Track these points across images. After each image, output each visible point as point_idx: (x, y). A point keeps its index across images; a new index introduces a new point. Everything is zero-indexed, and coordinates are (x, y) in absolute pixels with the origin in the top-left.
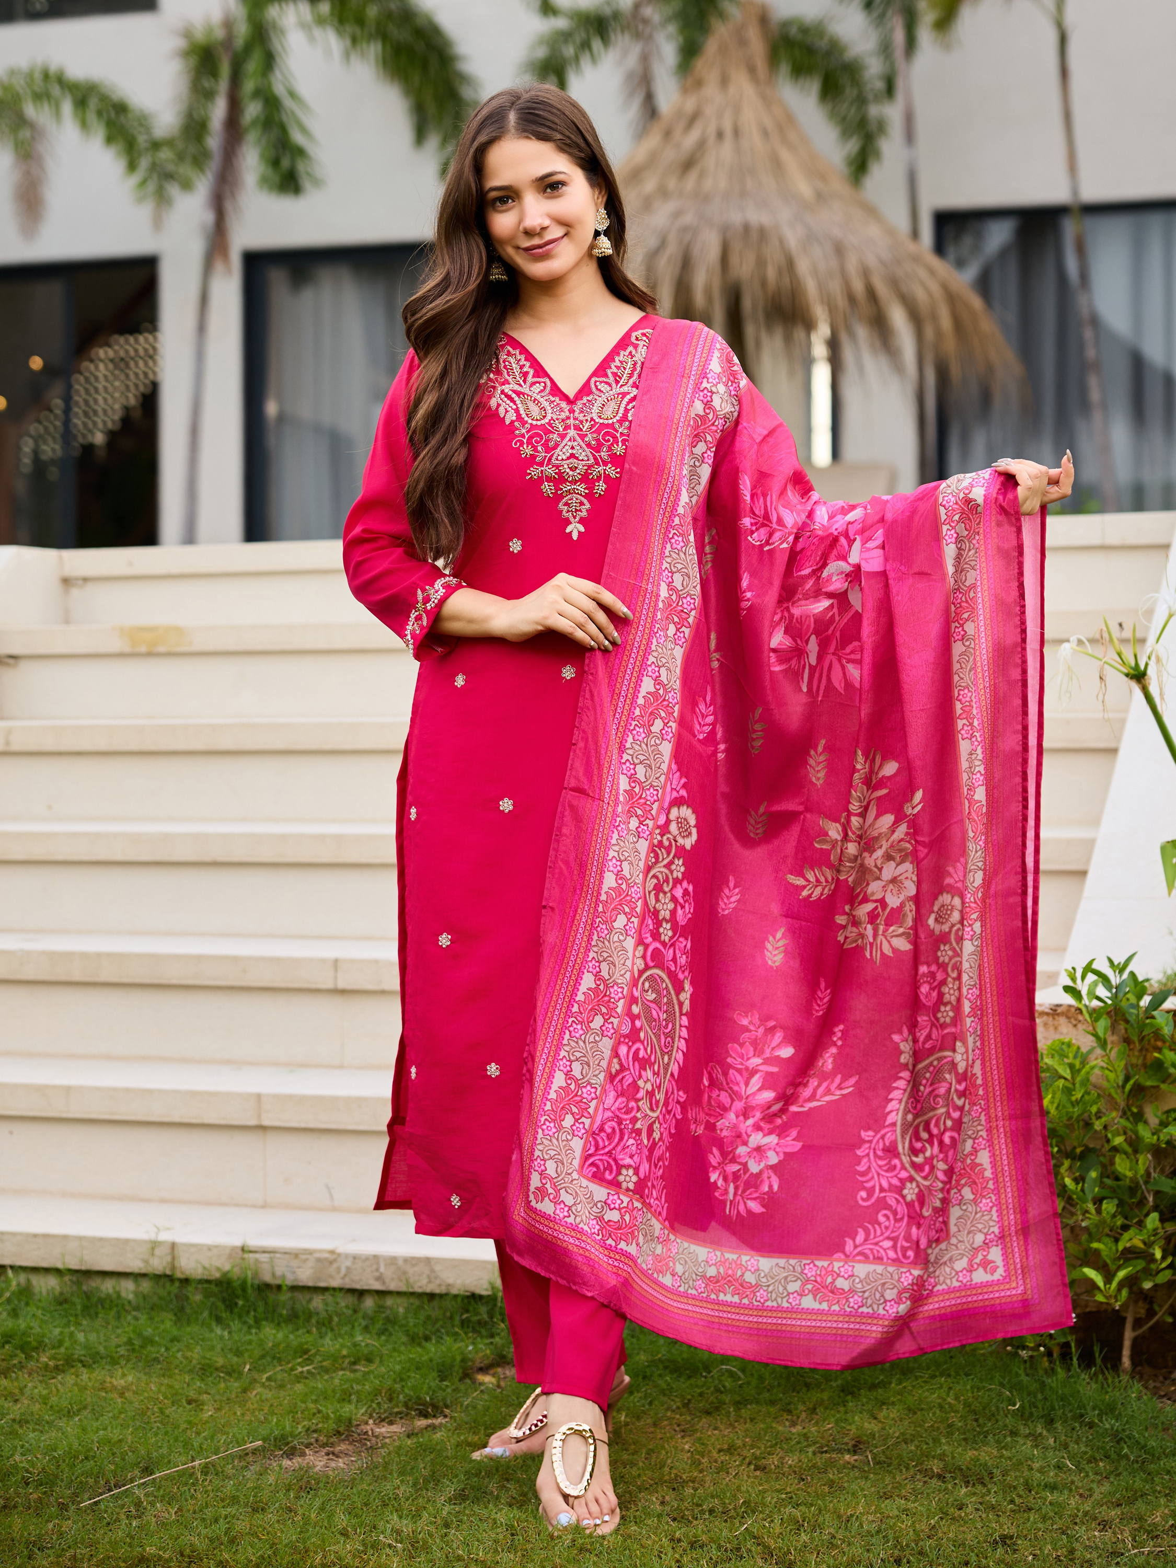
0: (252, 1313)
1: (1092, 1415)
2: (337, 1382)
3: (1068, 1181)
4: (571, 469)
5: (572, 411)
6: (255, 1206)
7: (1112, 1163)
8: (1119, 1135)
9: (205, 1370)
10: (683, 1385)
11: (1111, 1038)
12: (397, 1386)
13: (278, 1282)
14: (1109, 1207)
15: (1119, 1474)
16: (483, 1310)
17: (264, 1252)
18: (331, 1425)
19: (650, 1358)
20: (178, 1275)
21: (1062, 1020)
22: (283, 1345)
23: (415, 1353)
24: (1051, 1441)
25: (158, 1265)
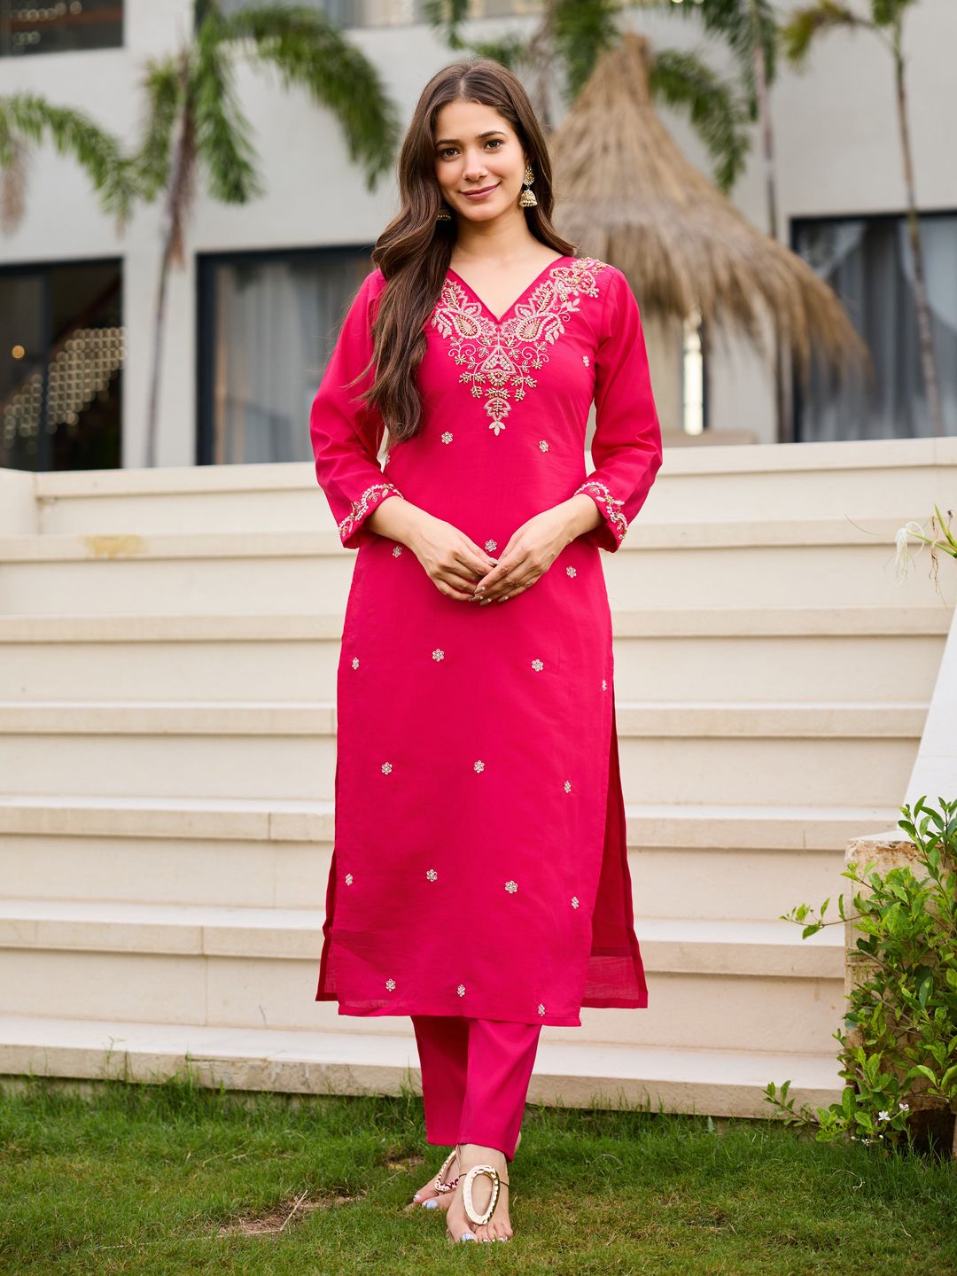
0: (194, 1113)
1: (926, 1192)
2: (267, 1166)
3: (905, 991)
4: (496, 376)
5: (498, 330)
6: (198, 1025)
7: (944, 977)
8: (950, 952)
9: (153, 1156)
10: (570, 1170)
11: (942, 871)
12: (320, 1171)
13: (217, 1087)
14: (940, 1013)
15: (949, 1242)
16: (395, 1111)
17: (205, 1060)
18: (261, 1200)
19: (540, 1148)
20: (131, 1081)
21: (900, 855)
22: (219, 1138)
23: (336, 1144)
24: (890, 1213)
25: (113, 1072)
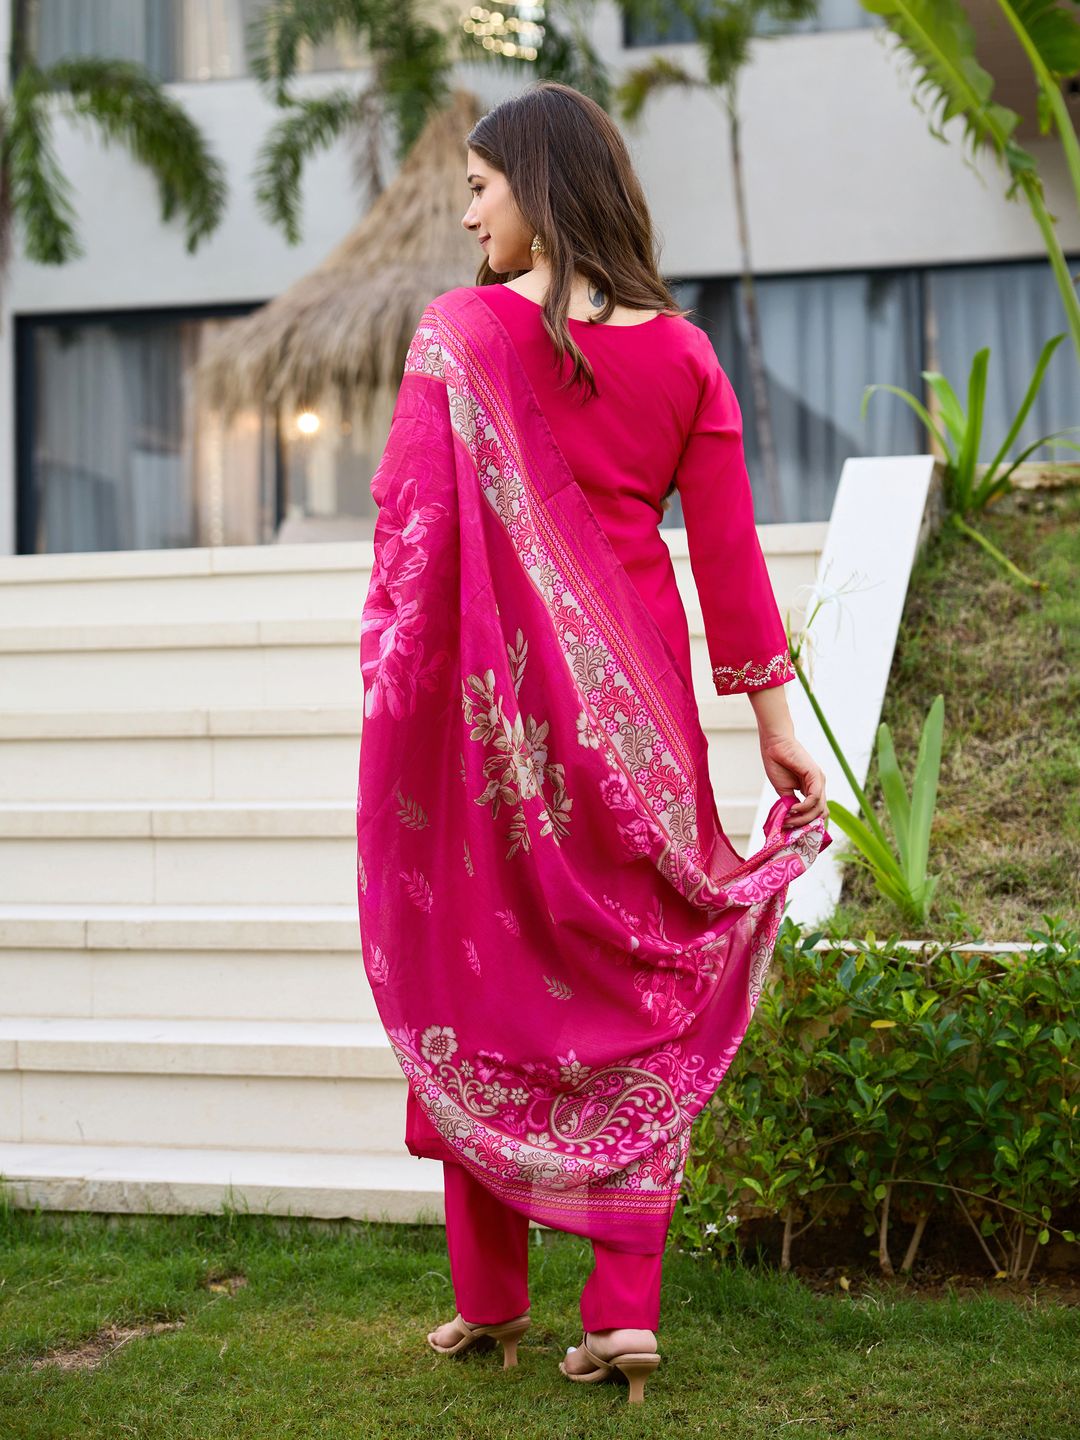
0: (9, 1235)
1: (754, 1307)
2: (84, 1292)
3: (732, 1101)
6: (12, 1142)
7: (771, 1086)
8: (778, 1060)
10: (393, 1289)
12: (139, 1296)
13: (33, 1208)
14: (768, 1123)
15: (777, 1357)
16: (216, 1229)
17: (20, 1181)
18: (78, 1330)
19: (365, 1267)
22: (36, 1262)
23: (155, 1266)
24: (719, 1329)
